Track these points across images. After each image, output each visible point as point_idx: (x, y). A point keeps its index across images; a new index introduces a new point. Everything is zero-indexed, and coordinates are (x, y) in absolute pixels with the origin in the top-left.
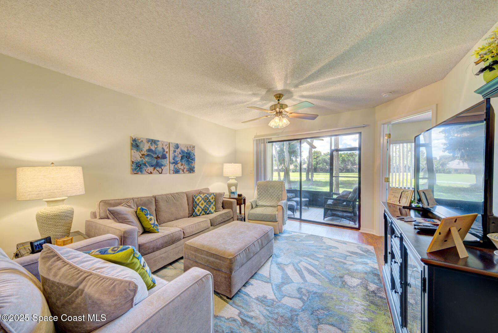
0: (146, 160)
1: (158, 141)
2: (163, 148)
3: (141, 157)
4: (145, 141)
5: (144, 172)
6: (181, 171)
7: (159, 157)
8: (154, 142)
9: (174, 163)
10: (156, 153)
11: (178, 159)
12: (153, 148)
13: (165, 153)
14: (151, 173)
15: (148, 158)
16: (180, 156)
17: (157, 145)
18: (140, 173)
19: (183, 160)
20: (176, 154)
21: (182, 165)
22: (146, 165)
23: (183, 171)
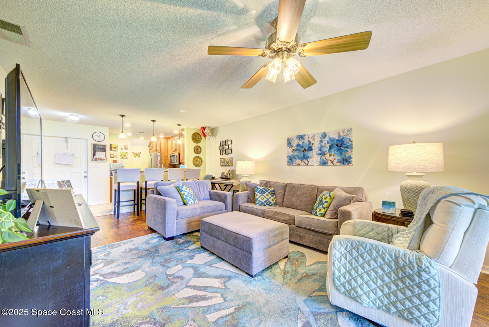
0: (296, 154)
1: (305, 135)
2: (309, 141)
3: (292, 152)
4: (295, 138)
5: (294, 164)
6: (329, 163)
7: (306, 150)
8: (301, 137)
9: (320, 154)
10: (303, 147)
11: (326, 149)
12: (300, 143)
13: (311, 145)
14: (299, 165)
15: (297, 152)
16: (328, 145)
17: (304, 139)
18: (291, 165)
19: (333, 150)
20: (323, 144)
21: (330, 155)
22: (295, 158)
23: (332, 162)
